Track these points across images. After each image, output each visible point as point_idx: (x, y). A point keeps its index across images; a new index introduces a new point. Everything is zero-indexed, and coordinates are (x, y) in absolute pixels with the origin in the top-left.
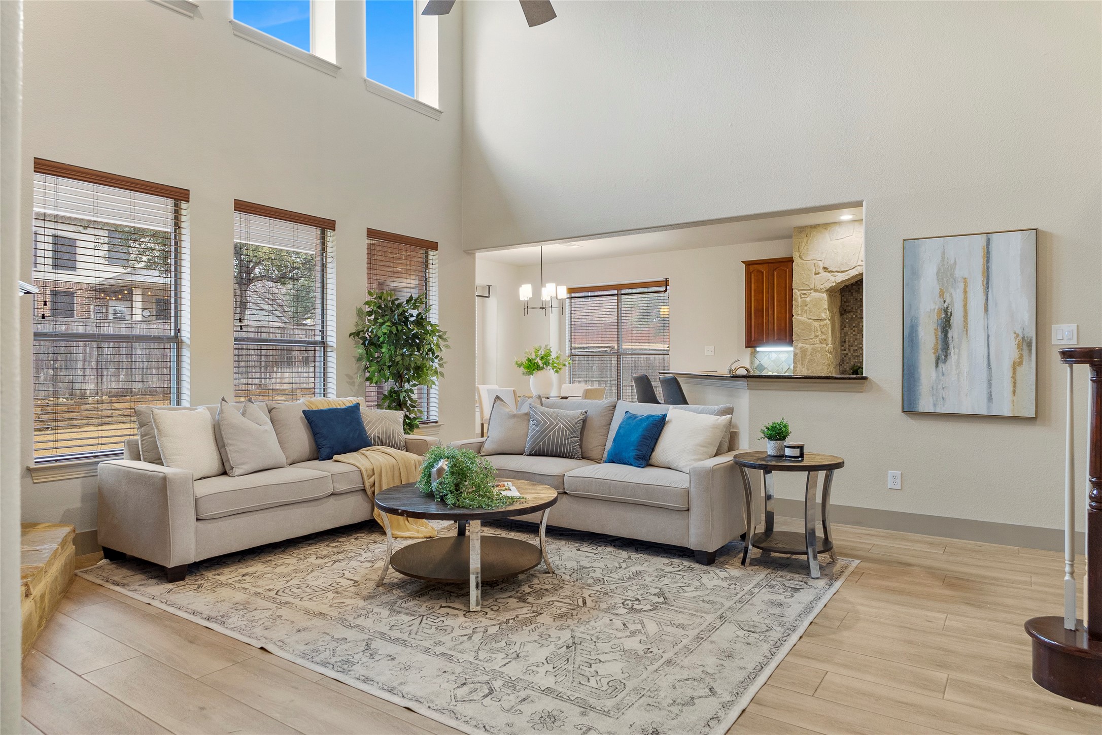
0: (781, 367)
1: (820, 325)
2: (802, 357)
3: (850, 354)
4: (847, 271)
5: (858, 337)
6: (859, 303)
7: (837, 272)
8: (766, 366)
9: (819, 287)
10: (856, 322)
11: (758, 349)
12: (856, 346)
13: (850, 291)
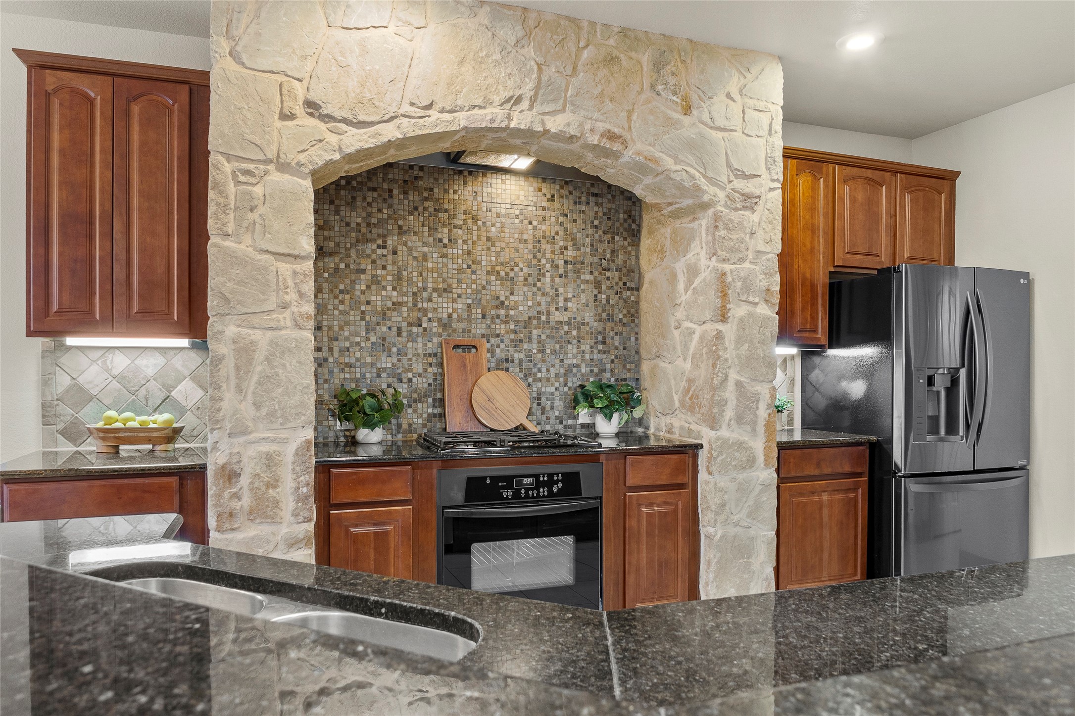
0: (143, 392)
1: (295, 273)
2: (238, 369)
3: (331, 360)
4: (372, 124)
5: (352, 318)
6: (354, 235)
7: (345, 121)
8: (94, 392)
9: (292, 157)
10: (348, 281)
11: (70, 341)
12: (347, 339)
13: (332, 202)
